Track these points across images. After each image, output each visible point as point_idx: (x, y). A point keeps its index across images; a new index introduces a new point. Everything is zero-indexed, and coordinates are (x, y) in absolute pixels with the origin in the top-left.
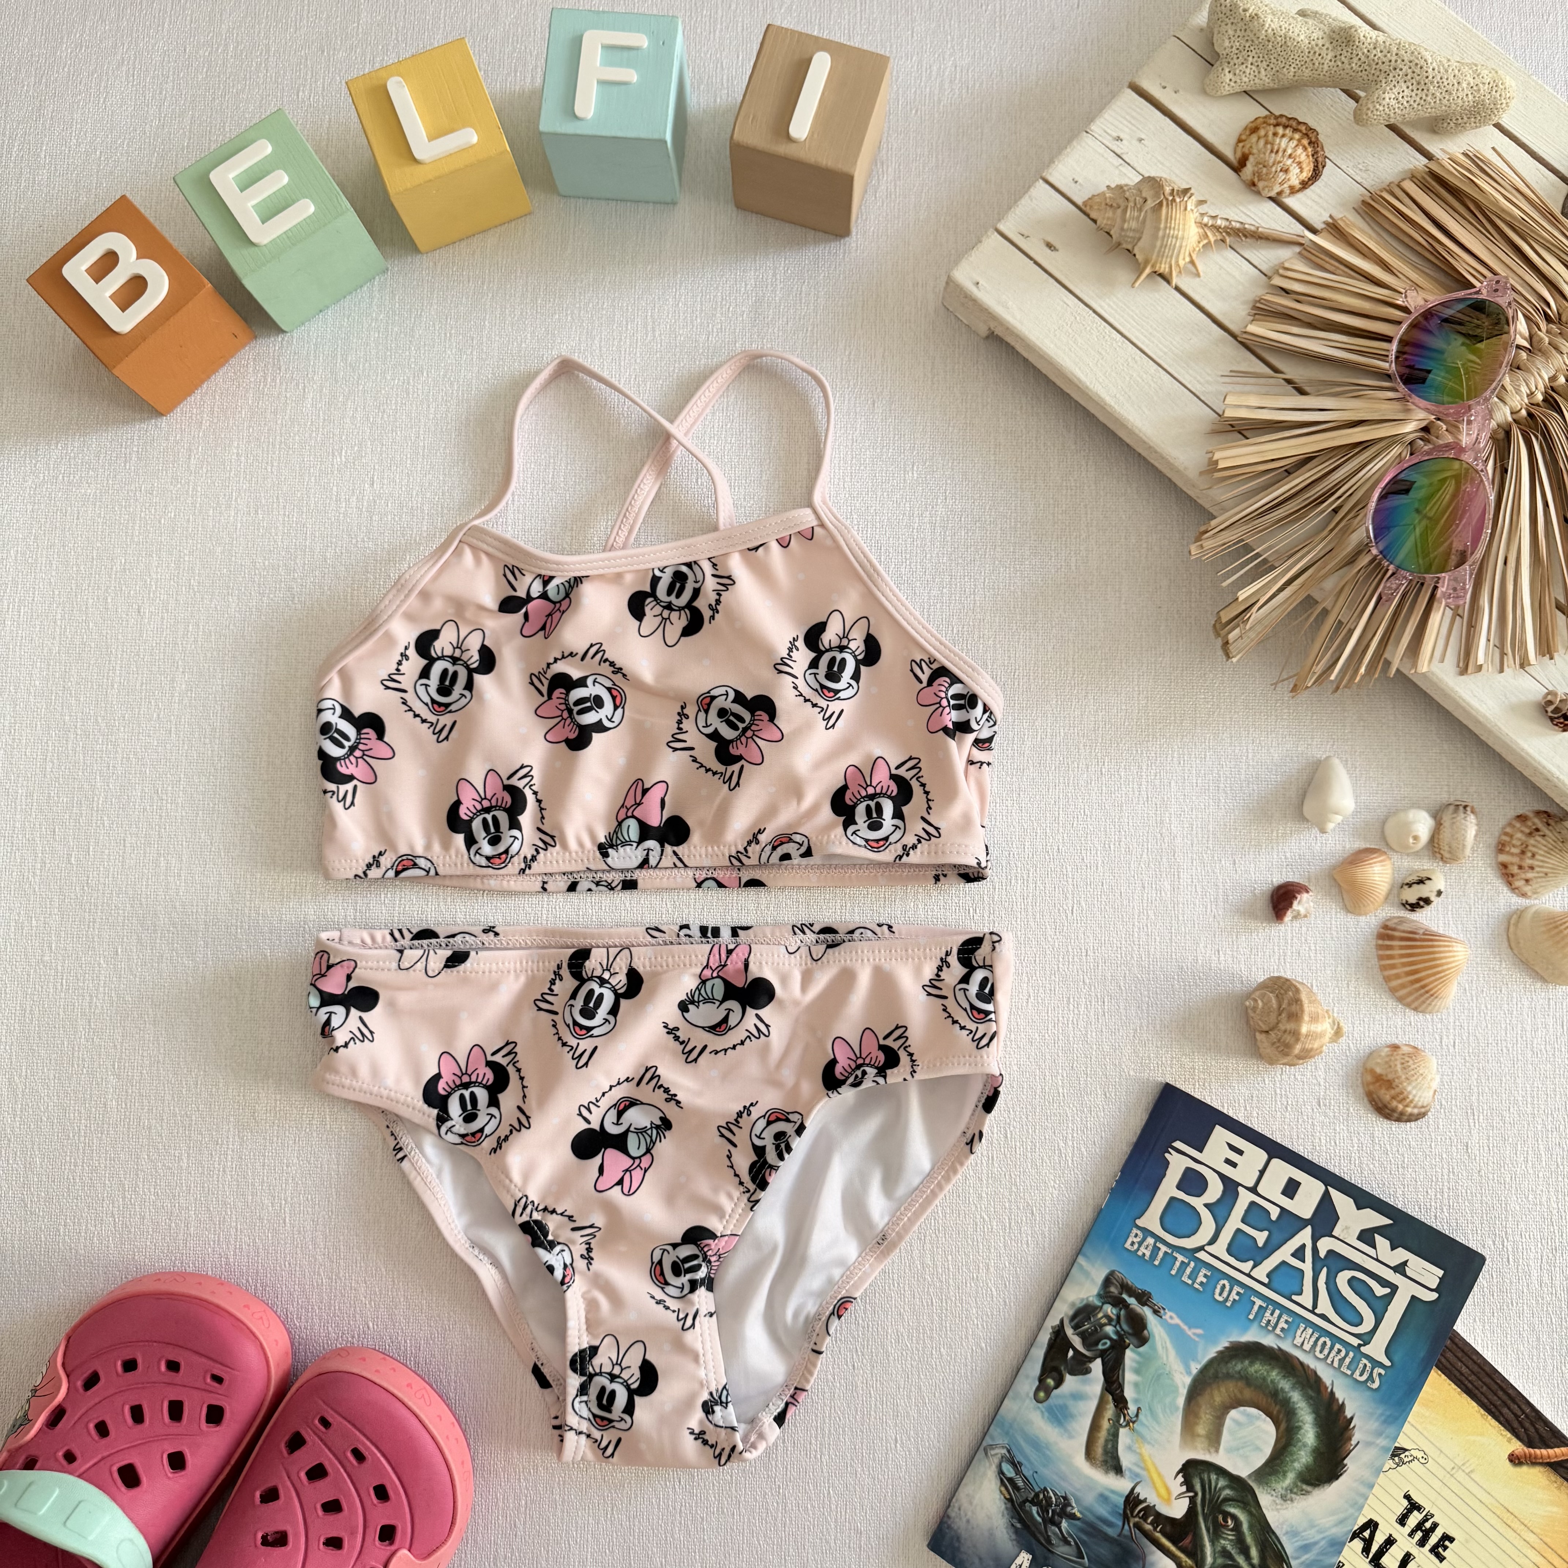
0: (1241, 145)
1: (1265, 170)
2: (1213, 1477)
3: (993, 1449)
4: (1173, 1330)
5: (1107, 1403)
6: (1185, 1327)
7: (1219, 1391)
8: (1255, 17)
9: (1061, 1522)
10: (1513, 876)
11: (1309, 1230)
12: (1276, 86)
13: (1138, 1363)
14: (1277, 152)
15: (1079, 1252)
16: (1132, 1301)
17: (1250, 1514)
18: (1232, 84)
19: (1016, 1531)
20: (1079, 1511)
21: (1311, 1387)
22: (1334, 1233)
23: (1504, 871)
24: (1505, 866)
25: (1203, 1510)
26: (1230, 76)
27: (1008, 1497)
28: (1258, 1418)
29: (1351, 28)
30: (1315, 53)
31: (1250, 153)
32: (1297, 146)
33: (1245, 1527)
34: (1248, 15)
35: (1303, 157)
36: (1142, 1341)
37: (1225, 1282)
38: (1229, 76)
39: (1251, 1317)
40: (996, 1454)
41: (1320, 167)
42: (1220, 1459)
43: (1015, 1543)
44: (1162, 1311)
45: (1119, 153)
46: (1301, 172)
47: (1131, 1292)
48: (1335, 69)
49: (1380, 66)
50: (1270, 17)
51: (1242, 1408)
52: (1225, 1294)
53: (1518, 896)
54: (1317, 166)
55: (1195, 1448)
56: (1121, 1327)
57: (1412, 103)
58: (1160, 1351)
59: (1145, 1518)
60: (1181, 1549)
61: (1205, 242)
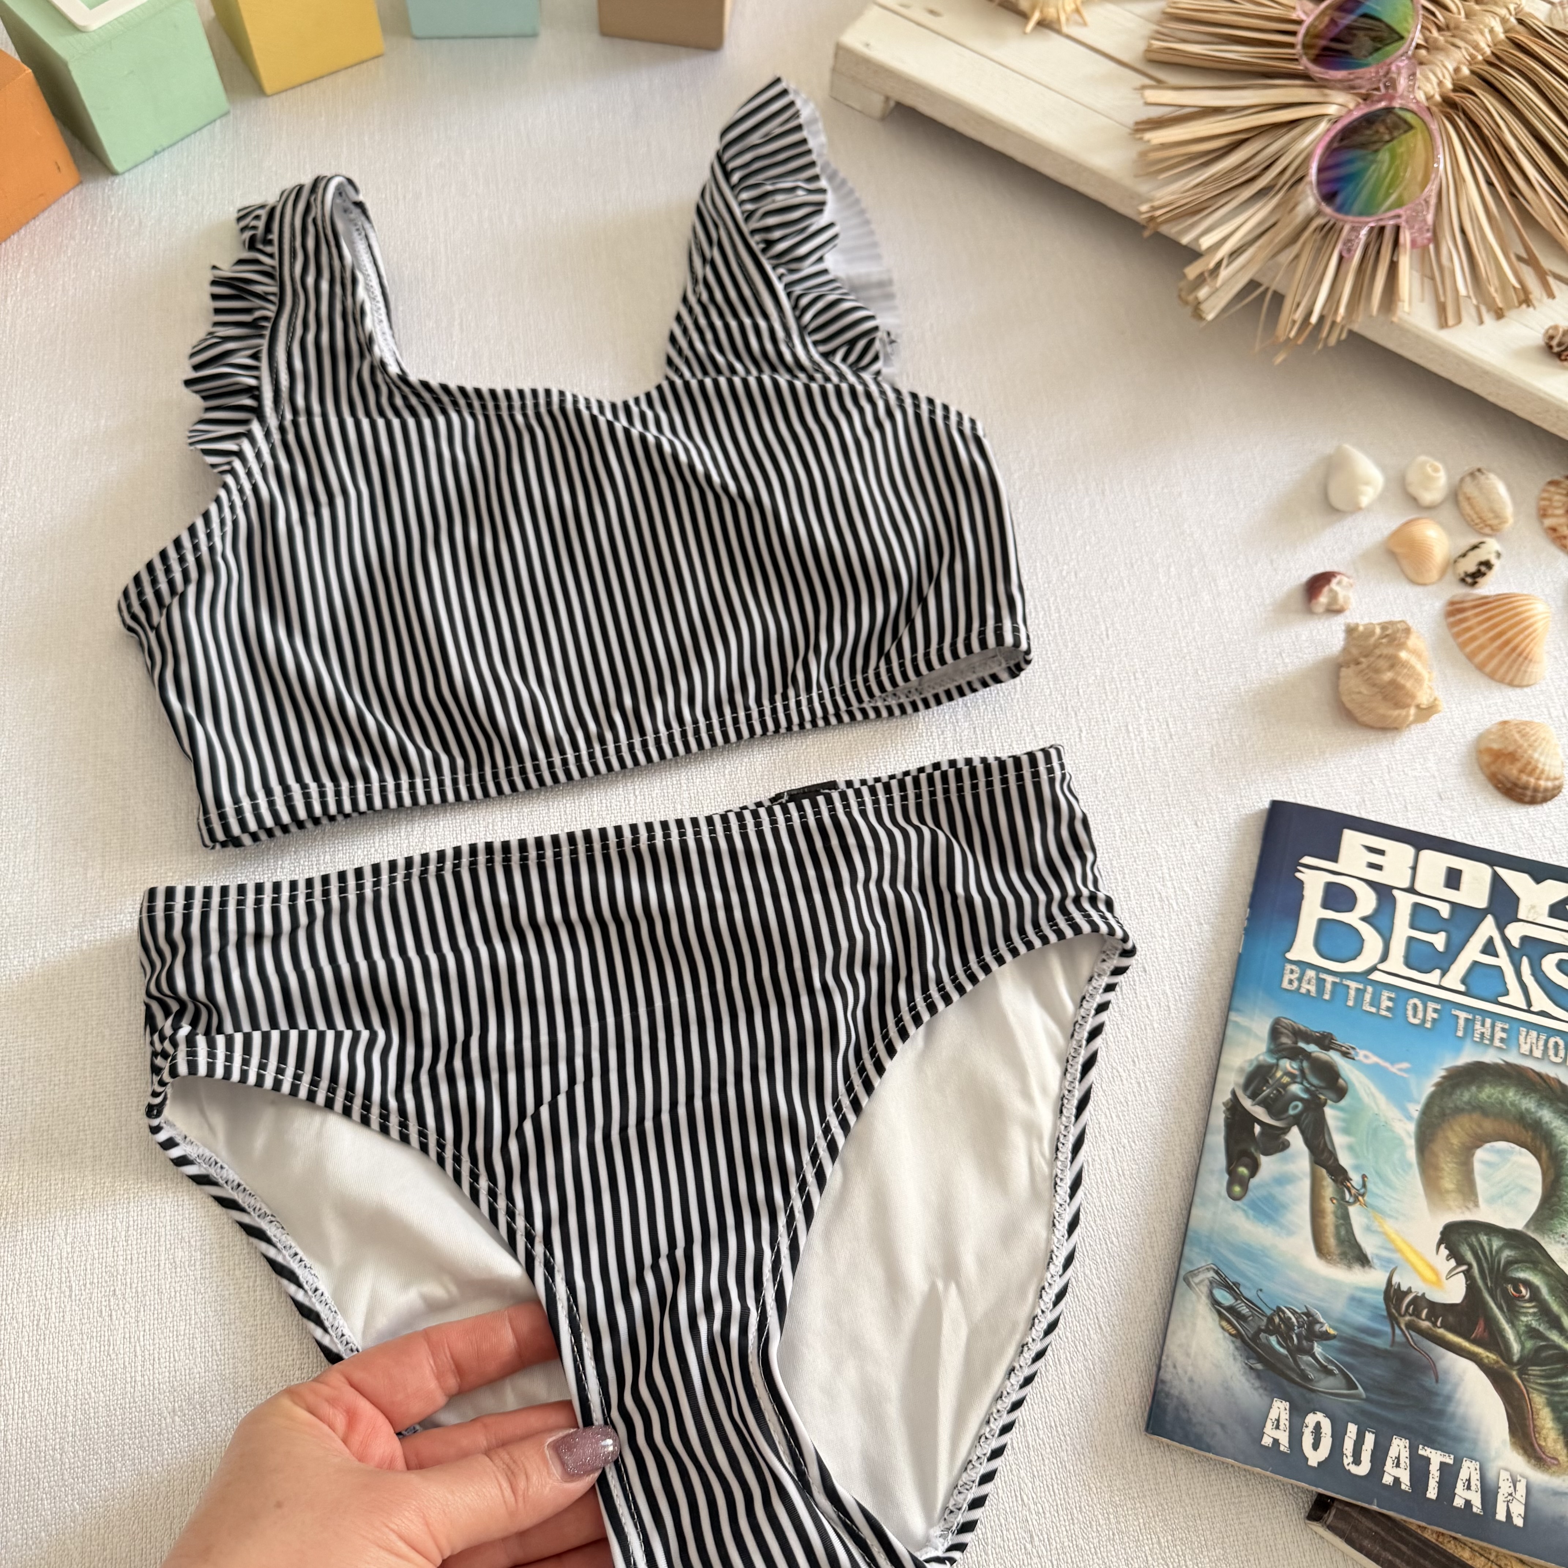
2: (1484, 1238)
3: (1196, 1275)
4: (1373, 1071)
5: (1322, 1178)
6: (1387, 1065)
7: (1453, 1130)
9: (1312, 1348)
11: (1490, 919)
13: (1344, 1120)
15: (1230, 1008)
16: (1312, 1048)
17: (1545, 1273)
19: (1259, 1375)
20: (1331, 1326)
21: (1559, 1099)
22: (1521, 915)
25: (1486, 1284)
27: (1234, 1332)
28: (1511, 1152)
33: (1544, 1291)
36: (1340, 1092)
37: (1416, 1001)
39: (1460, 1034)
40: (1202, 1281)
42: (1484, 1214)
43: (1261, 1391)
44: (1352, 1052)
47: (1308, 1037)
51: (1488, 1145)
52: (1420, 1015)
55: (1449, 1208)
56: (1309, 1083)
58: (1366, 1099)
59: (1417, 1313)
60: (1474, 1342)
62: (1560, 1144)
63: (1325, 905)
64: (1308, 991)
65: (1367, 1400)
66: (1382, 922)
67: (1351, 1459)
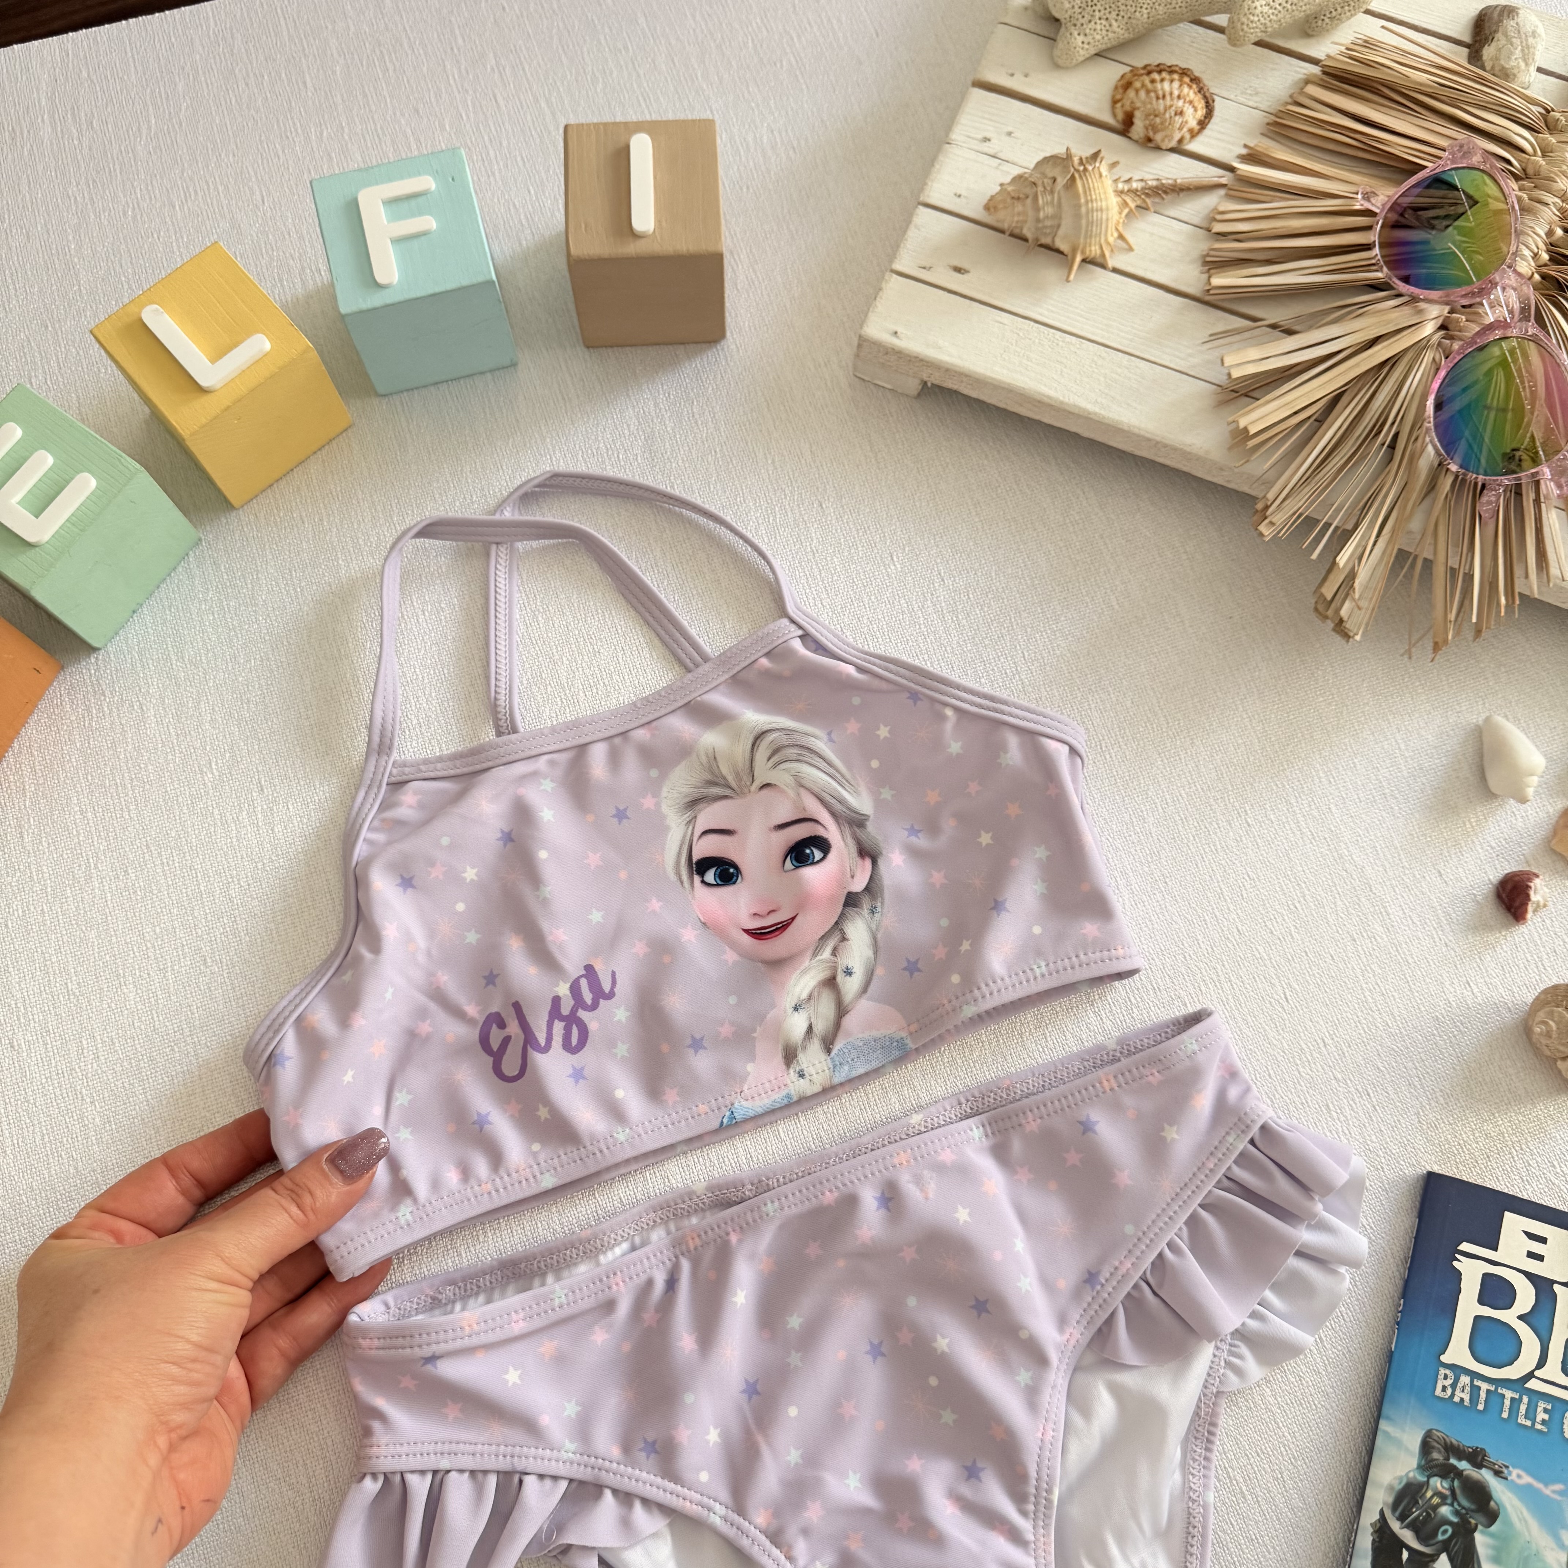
0: (1119, 104)
1: (1157, 121)
12: (1132, 35)
14: (1163, 97)
18: (1085, 47)
31: (1134, 110)
32: (1180, 86)
35: (1191, 95)
38: (1080, 39)
45: (992, 153)
46: (1195, 111)
54: (1208, 101)
61: (1126, 211)
63: (1482, 1302)
64: (1462, 1400)
66: (1541, 1321)
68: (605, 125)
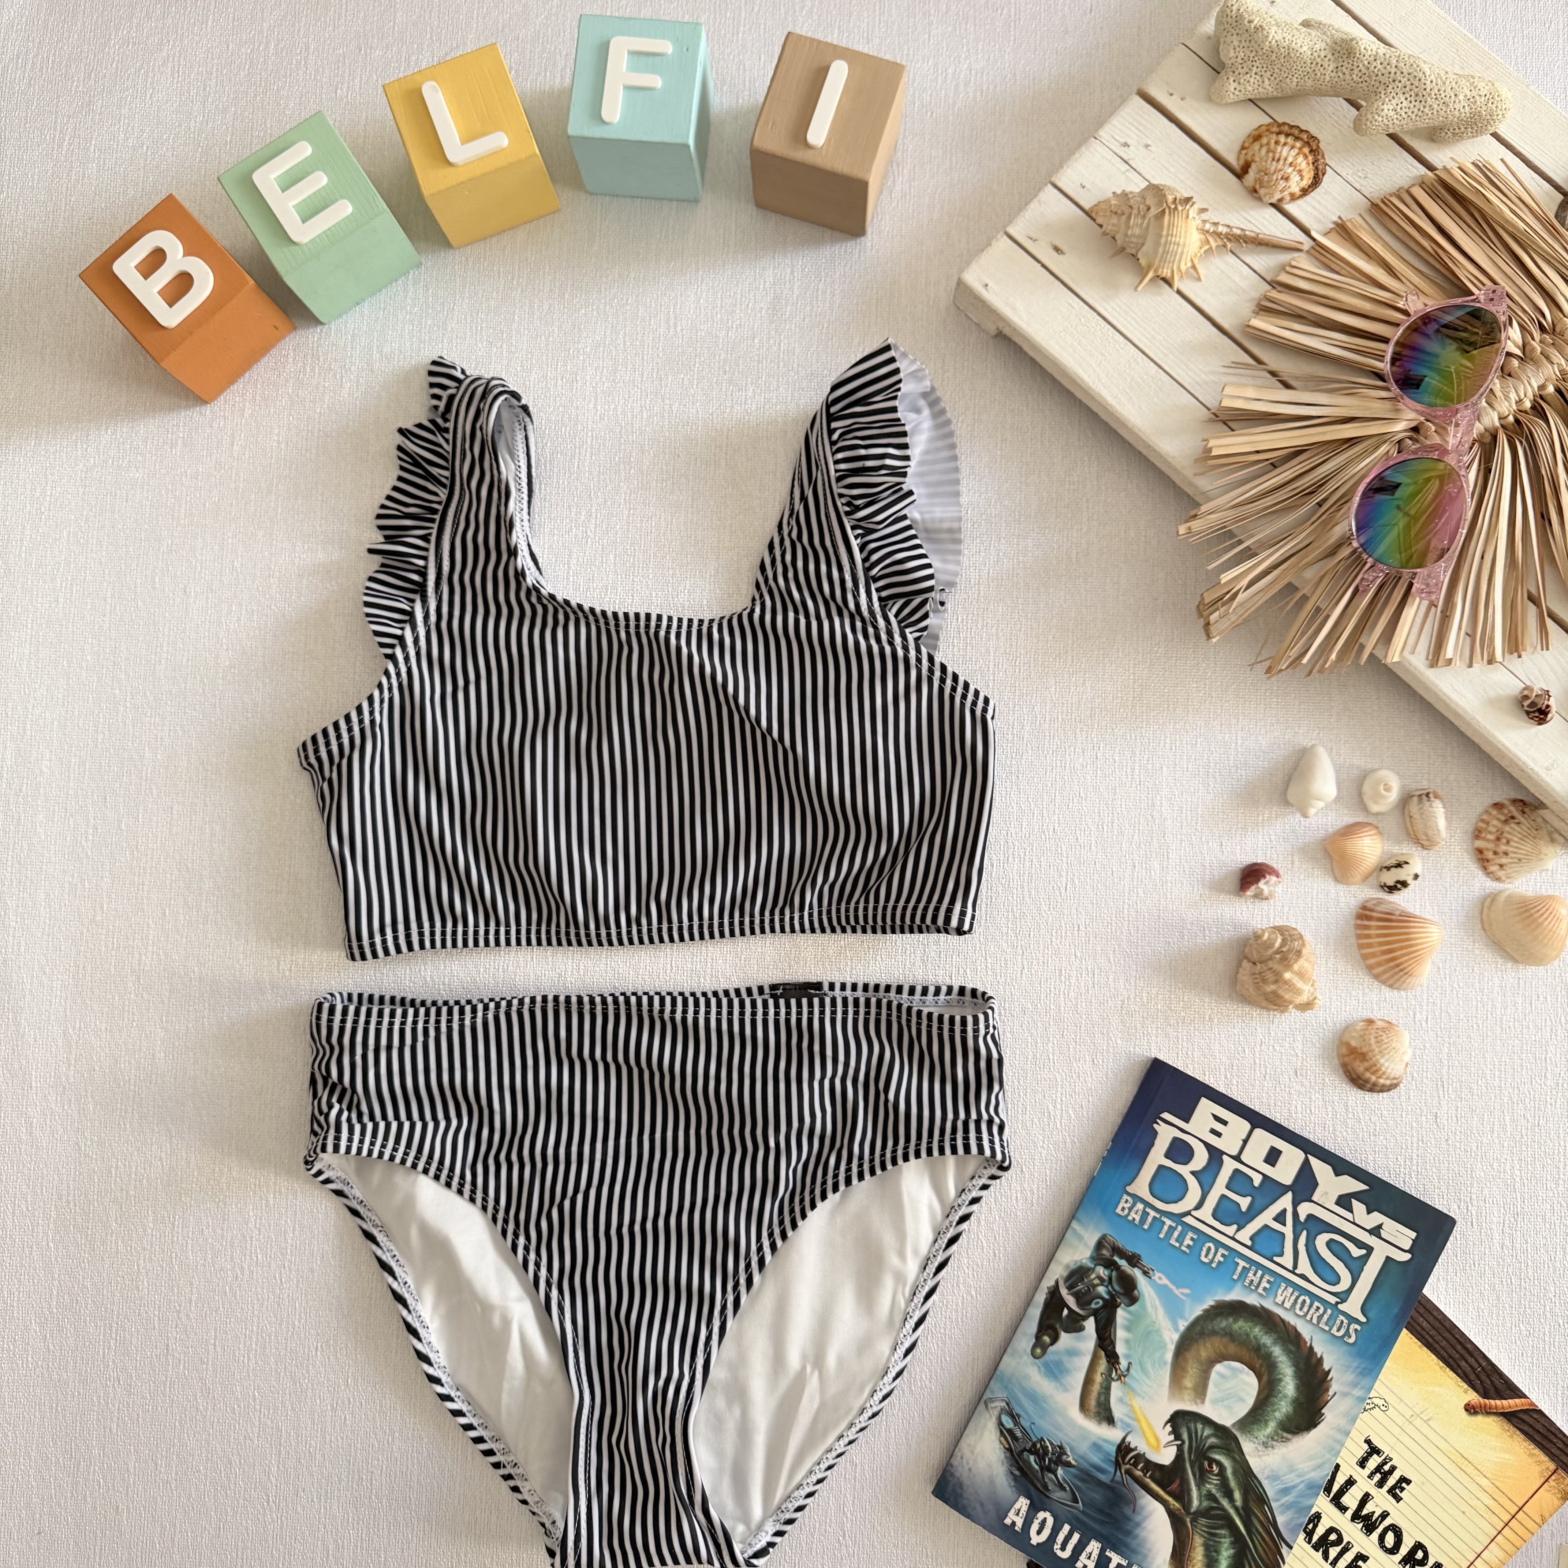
0: (1244, 152)
1: (1266, 178)
2: (1200, 1426)
3: (993, 1402)
4: (1162, 1291)
5: (1100, 1358)
6: (1173, 1287)
7: (1205, 1346)
8: (1259, 29)
9: (1057, 1470)
10: (1488, 861)
11: (1289, 1196)
12: (1280, 95)
13: (1128, 1320)
14: (1279, 160)
15: (1073, 1217)
16: (1123, 1263)
17: (1234, 1460)
18: (1237, 92)
19: (1015, 1478)
20: (1074, 1459)
21: (1292, 1343)
22: (1314, 1198)
23: (1480, 856)
24: (1480, 851)
25: (1190, 1457)
26: (1236, 84)
28: (1241, 1372)
29: (1352, 40)
30: (1317, 64)
31: (1253, 161)
32: (1298, 154)
33: (1229, 1472)
34: (1253, 26)
35: (1304, 165)
36: (1133, 1300)
37: (1211, 1245)
38: (1233, 85)
39: (1235, 1277)
40: (996, 1407)
41: (1320, 174)
42: (1207, 1410)
43: (1013, 1489)
45: (1125, 158)
46: (1302, 179)
47: (1122, 1254)
48: (1336, 79)
49: (1380, 78)
50: (1274, 28)
51: (1226, 1363)
52: (1211, 1256)
53: (1492, 880)
54: (1317, 174)
55: (1183, 1400)
56: (1113, 1288)
57: (1410, 114)
58: (1150, 1309)
59: (1135, 1465)
60: (1169, 1493)
61: (1207, 247)
62: (1279, 1374)
63: (1167, 1155)
64: (1134, 1219)
65: (1083, 1512)
66: (1206, 1178)
67: (1059, 1546)
68: (819, 42)
